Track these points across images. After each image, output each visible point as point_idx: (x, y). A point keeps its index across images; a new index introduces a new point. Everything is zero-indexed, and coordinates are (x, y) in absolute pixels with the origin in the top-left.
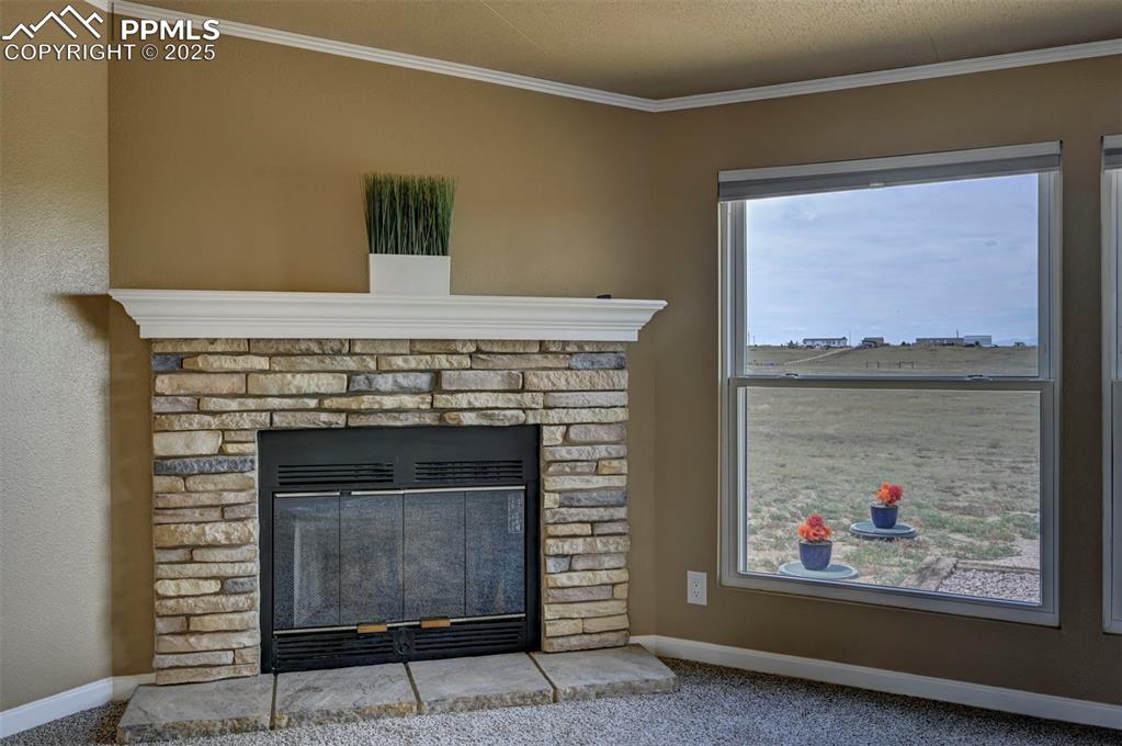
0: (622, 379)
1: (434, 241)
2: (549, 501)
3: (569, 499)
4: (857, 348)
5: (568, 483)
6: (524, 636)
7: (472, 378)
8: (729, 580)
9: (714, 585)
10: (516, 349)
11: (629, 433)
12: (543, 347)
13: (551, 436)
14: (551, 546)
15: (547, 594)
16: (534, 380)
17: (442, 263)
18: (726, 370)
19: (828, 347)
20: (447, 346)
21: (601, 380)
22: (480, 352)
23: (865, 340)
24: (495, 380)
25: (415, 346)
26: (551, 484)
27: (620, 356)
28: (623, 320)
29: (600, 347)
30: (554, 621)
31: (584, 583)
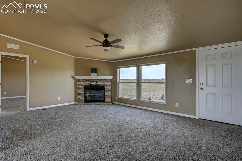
0: (111, 82)
1: (96, 73)
2: (105, 91)
3: (107, 91)
6: (103, 101)
7: (99, 82)
8: (118, 98)
9: (117, 98)
10: (103, 80)
11: (112, 86)
12: (105, 80)
13: (105, 86)
14: (105, 95)
15: (105, 98)
16: (104, 82)
18: (118, 81)
20: (97, 80)
21: (109, 82)
22: (100, 80)
24: (101, 82)
25: (95, 80)
26: (105, 90)
27: (111, 80)
28: (110, 78)
29: (109, 80)
30: (106, 100)
31: (108, 97)
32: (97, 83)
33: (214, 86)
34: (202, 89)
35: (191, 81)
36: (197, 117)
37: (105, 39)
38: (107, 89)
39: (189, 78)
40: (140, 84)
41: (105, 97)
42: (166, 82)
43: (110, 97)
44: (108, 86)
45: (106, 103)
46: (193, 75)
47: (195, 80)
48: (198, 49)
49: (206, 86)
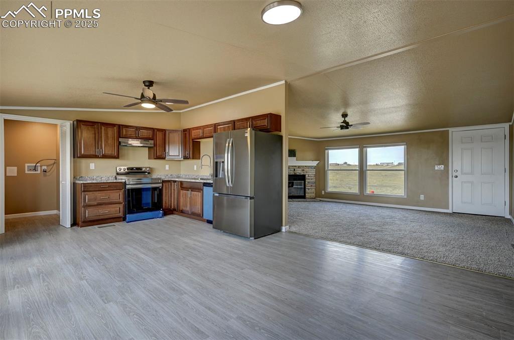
0: (315, 170)
1: (294, 156)
2: (306, 183)
3: (309, 183)
4: (397, 165)
5: (309, 181)
6: (304, 197)
7: (298, 170)
8: (326, 192)
9: (325, 192)
10: (303, 166)
11: (315, 175)
12: (306, 166)
13: (307, 176)
14: (307, 187)
15: (306, 193)
16: (305, 170)
17: (295, 158)
19: (388, 165)
20: (296, 166)
21: (312, 170)
22: (299, 167)
23: (399, 163)
24: (301, 170)
25: (292, 166)
26: (306, 181)
27: (315, 167)
28: (315, 163)
29: (312, 166)
30: (307, 195)
31: (310, 192)
32: (294, 171)
33: (472, 173)
34: (456, 177)
35: (442, 167)
36: (450, 211)
37: (343, 119)
38: (309, 179)
39: (440, 164)
40: (365, 172)
41: (307, 191)
42: (406, 169)
43: (313, 190)
44: (310, 175)
45: (308, 200)
46: (445, 161)
47: (447, 166)
48: (451, 130)
49: (462, 174)
